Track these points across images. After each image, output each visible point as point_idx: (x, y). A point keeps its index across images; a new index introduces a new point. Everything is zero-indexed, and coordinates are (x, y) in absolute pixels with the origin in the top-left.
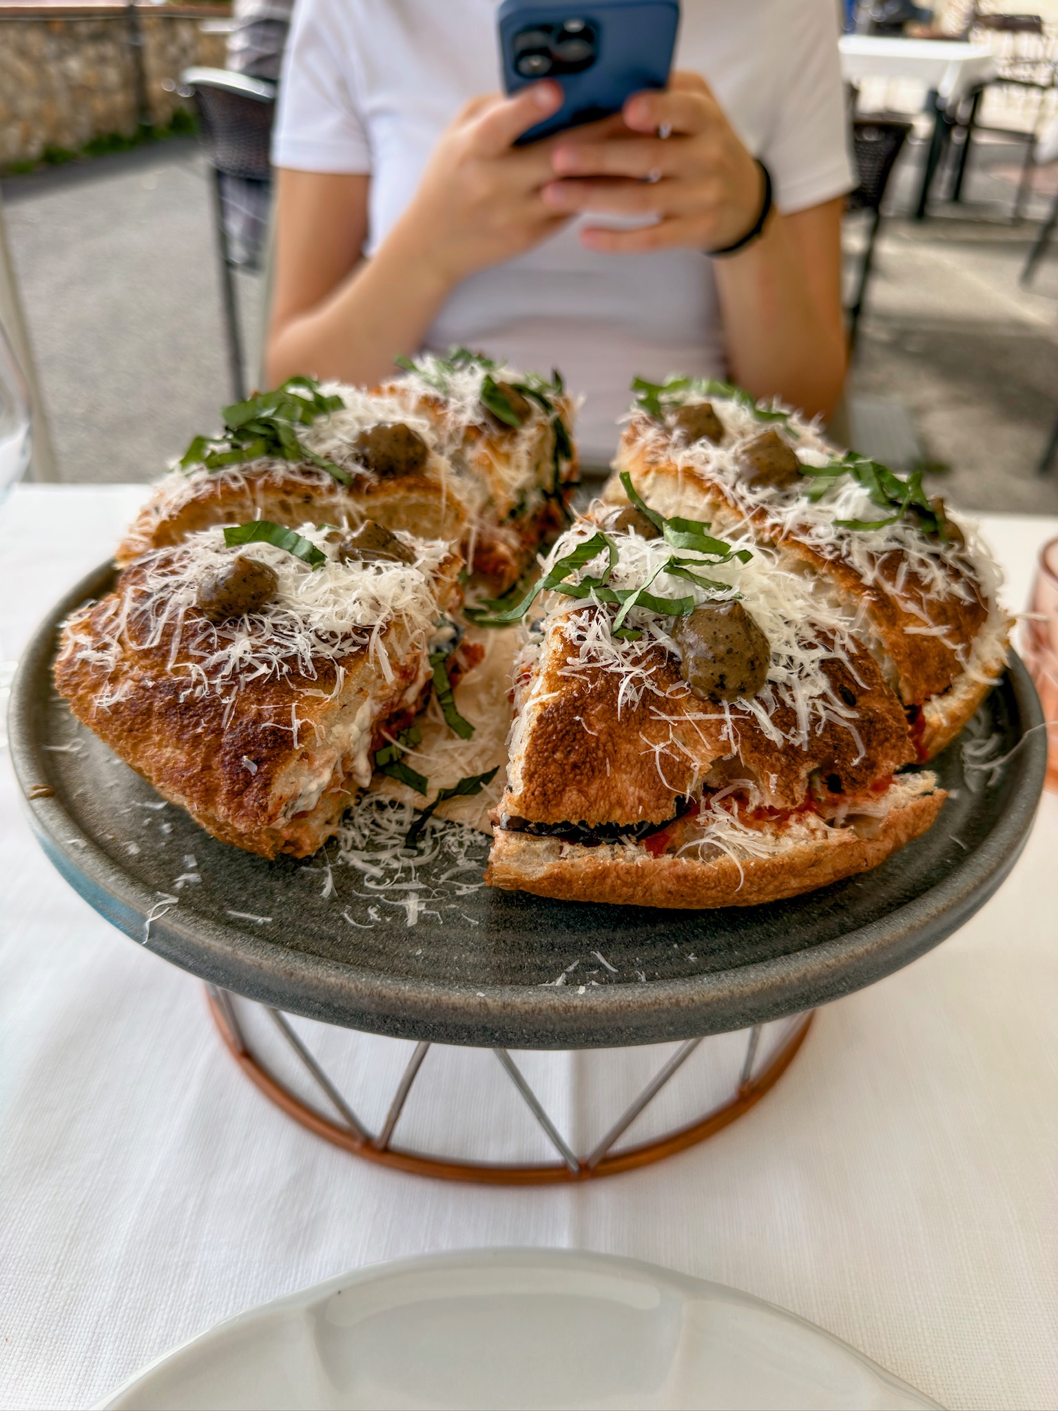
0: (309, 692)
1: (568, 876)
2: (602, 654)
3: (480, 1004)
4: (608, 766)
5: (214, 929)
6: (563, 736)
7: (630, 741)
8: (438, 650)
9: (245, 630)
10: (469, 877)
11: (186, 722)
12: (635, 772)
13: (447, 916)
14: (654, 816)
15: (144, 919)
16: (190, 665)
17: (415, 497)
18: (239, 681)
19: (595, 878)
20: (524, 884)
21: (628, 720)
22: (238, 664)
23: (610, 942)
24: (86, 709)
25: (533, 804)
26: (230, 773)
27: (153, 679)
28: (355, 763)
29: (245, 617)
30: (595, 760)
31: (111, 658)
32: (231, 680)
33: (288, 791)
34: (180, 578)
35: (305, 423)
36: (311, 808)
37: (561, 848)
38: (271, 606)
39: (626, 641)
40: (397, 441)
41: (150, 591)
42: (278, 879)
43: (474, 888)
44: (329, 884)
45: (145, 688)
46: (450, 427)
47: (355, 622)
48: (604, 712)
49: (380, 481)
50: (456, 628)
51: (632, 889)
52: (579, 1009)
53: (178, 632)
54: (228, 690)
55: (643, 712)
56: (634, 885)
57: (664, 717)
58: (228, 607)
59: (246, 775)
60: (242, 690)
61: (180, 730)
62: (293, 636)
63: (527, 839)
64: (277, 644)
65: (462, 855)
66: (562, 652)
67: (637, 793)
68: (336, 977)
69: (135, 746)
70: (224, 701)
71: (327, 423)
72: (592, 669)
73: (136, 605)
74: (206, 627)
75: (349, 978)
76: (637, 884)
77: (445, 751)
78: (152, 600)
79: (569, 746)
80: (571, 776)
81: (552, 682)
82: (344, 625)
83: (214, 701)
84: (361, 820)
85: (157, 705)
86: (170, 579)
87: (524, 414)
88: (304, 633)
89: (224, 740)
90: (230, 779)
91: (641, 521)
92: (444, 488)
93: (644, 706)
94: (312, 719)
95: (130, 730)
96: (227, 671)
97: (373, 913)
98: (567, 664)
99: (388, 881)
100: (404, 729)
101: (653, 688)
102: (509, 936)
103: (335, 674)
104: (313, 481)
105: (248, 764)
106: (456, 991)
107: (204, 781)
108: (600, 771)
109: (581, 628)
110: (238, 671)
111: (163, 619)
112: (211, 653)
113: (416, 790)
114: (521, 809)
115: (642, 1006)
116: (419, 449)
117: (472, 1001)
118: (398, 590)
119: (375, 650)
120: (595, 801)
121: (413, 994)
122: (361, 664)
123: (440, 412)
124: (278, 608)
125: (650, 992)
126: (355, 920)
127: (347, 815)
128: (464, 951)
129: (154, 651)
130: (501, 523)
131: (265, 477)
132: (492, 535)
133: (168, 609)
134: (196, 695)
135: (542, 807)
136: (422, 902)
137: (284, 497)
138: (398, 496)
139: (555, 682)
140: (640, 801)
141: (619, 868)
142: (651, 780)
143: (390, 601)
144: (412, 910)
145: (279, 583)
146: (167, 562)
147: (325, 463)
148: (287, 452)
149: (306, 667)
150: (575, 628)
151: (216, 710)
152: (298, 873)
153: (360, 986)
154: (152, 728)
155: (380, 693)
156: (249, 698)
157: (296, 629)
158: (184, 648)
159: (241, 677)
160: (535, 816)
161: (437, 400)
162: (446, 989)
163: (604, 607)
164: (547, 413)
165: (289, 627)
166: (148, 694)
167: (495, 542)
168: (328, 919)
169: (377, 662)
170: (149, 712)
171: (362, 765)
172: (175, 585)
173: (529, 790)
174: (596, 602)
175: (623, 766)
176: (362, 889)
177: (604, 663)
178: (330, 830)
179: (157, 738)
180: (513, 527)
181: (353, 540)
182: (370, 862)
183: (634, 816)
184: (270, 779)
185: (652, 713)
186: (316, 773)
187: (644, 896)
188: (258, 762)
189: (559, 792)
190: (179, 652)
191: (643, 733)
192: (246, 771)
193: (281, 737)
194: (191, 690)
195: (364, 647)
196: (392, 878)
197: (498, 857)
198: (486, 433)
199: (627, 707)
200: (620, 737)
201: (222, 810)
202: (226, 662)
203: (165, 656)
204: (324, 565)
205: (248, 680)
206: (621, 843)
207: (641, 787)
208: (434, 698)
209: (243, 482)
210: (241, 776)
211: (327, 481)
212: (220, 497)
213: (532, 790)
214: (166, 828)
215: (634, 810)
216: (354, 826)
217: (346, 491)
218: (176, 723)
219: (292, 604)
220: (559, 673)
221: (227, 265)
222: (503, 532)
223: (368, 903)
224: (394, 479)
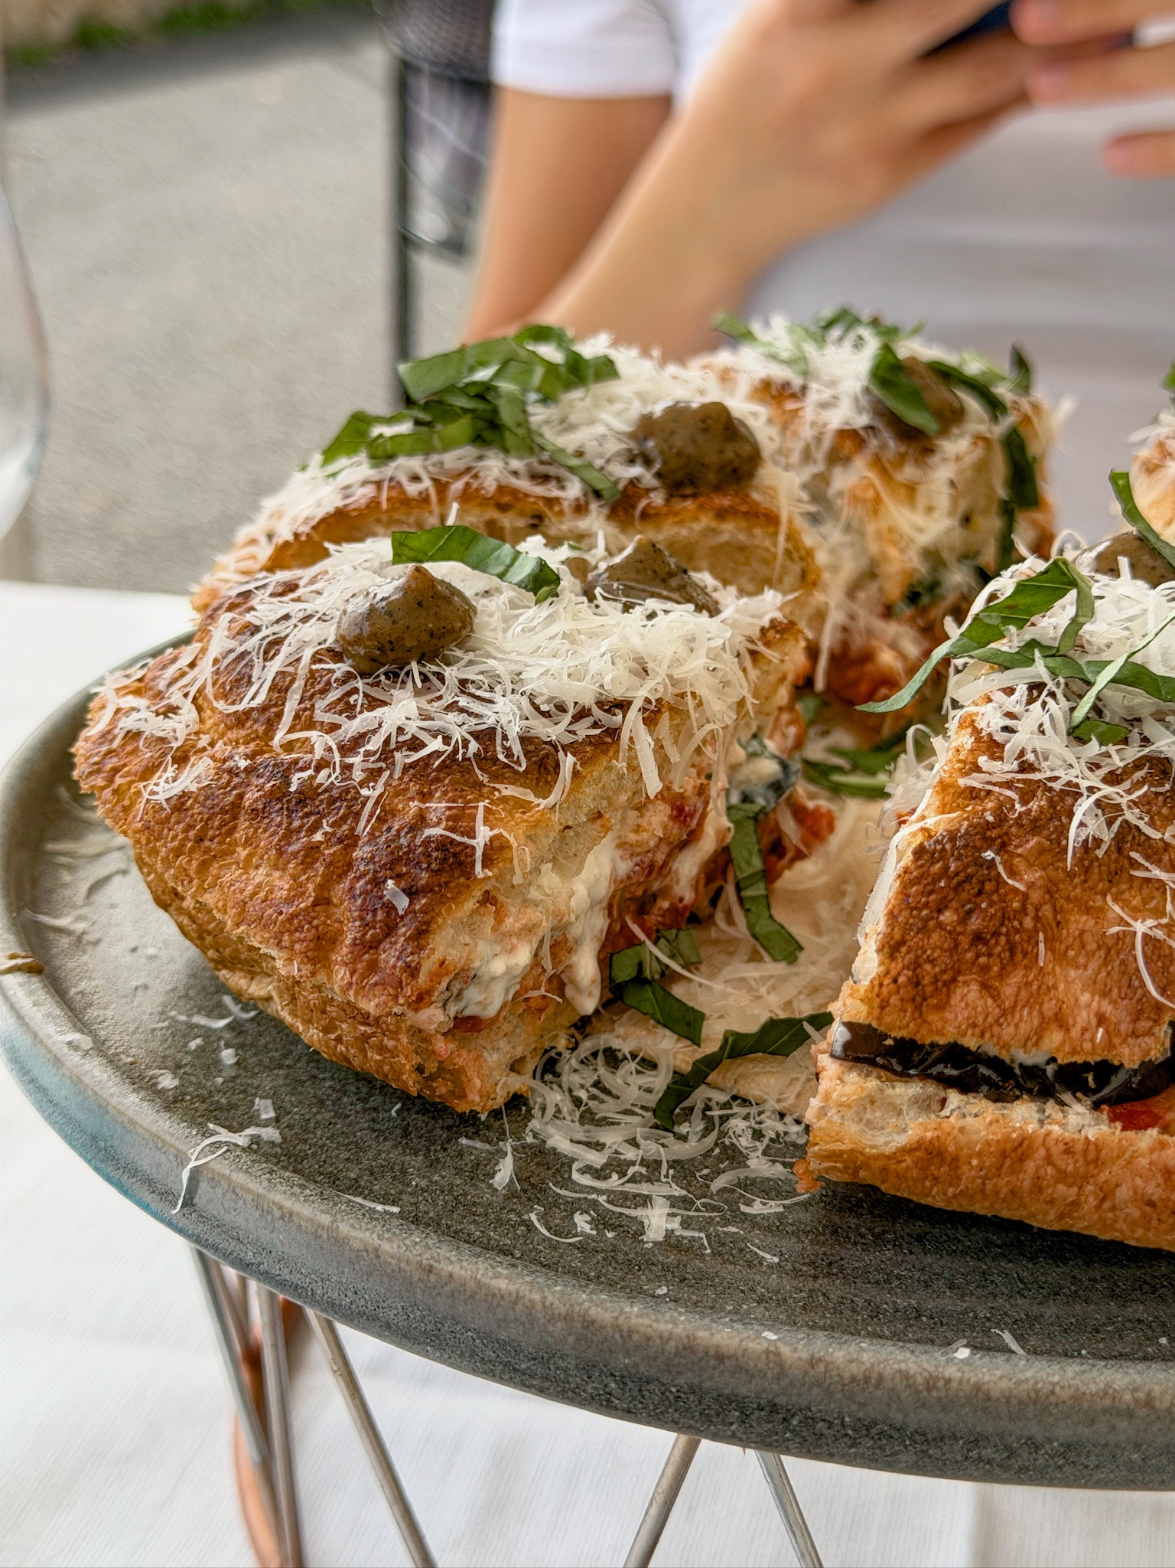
0: (508, 790)
1: (951, 1148)
2: (1046, 759)
3: (767, 1352)
4: (1042, 946)
5: (302, 1187)
6: (960, 884)
7: (1088, 910)
8: (746, 798)
9: (410, 684)
10: (768, 1189)
11: (296, 824)
12: (1093, 966)
13: (719, 1243)
14: (1126, 1051)
15: (182, 1161)
16: (314, 735)
17: (729, 530)
18: (393, 764)
19: (1004, 1155)
20: (867, 1161)
21: (1087, 871)
22: (394, 735)
23: (1032, 1320)
24: (126, 810)
25: (894, 1000)
26: (362, 909)
27: (251, 756)
28: (574, 959)
29: (414, 666)
30: (1017, 931)
31: (180, 726)
32: (378, 760)
33: (454, 955)
34: (310, 607)
35: (546, 399)
36: (491, 1011)
37: (943, 1102)
38: (459, 653)
39: (1094, 743)
40: (705, 430)
41: (257, 623)
42: (416, 1154)
43: (774, 1207)
44: (505, 1172)
45: (232, 772)
46: (807, 433)
47: (602, 686)
48: (1041, 851)
49: (668, 500)
50: (785, 766)
51: (1074, 1190)
52: (954, 1385)
53: (299, 684)
54: (373, 775)
55: (1116, 861)
56: (1080, 1180)
57: (1157, 873)
58: (387, 647)
59: (388, 914)
60: (397, 776)
61: (284, 837)
62: (491, 702)
63: (879, 1078)
64: (462, 710)
65: (759, 1153)
66: (972, 750)
67: (1095, 1005)
68: (510, 1278)
69: (204, 866)
70: (364, 792)
71: (583, 399)
72: (1024, 781)
73: (232, 644)
74: (348, 677)
75: (531, 1283)
76: (1086, 1178)
77: (743, 980)
78: (259, 636)
79: (969, 902)
80: (969, 955)
81: (948, 799)
82: (584, 693)
83: (348, 792)
84: (576, 1079)
85: (251, 796)
86: (294, 608)
87: (951, 418)
88: (509, 696)
89: (357, 854)
90: (362, 919)
91: (1146, 559)
92: (784, 517)
93: (1119, 850)
94: (510, 832)
95: (200, 840)
96: (375, 744)
97: (582, 1222)
98: (977, 769)
99: (615, 1176)
100: (670, 928)
101: (1141, 824)
102: (836, 1289)
103: (557, 766)
104: (553, 492)
105: (395, 894)
106: (725, 1325)
107: (315, 922)
108: (1025, 954)
109: (1010, 715)
110: (393, 746)
111: (276, 665)
112: (351, 718)
113: (682, 1036)
114: (871, 1008)
115: (1078, 1397)
116: (746, 450)
117: (752, 1345)
118: (682, 650)
119: (631, 739)
120: (1014, 1007)
121: (646, 1321)
122: (604, 761)
123: (790, 405)
124: (471, 656)
125: (1095, 1373)
126: (549, 1229)
127: (550, 1067)
128: (745, 1300)
129: (255, 715)
130: (888, 612)
131: (466, 479)
132: (870, 633)
133: (285, 649)
134: (318, 780)
135: (910, 1008)
136: (674, 1215)
137: (495, 514)
138: (697, 527)
139: (952, 795)
140: (1101, 1020)
141: (1051, 1141)
142: (1125, 981)
143: (666, 664)
144: (654, 1226)
145: (476, 621)
146: (291, 587)
147: (574, 462)
148: (510, 440)
149: (509, 749)
150: (999, 714)
151: (349, 807)
152: (452, 1148)
153: (550, 1298)
154: (237, 835)
155: (632, 837)
156: (407, 789)
157: (498, 688)
158: (305, 710)
159: (398, 755)
160: (899, 1026)
161: (786, 385)
162: (707, 1321)
163: (1058, 685)
164: (995, 419)
165: (486, 687)
166: (236, 780)
167: (875, 643)
168: (499, 1222)
169: (634, 767)
170: (236, 806)
171: (586, 966)
172: (301, 615)
173: (887, 973)
174: (1045, 676)
175: (1071, 953)
176: (568, 1183)
177: (1049, 774)
178: (517, 1083)
179: (242, 853)
180: (912, 621)
181: (611, 568)
182: (588, 1144)
183: (1088, 1046)
184: (428, 923)
185: (1135, 865)
186: (505, 940)
187: (1099, 1207)
188: (412, 893)
189: (945, 984)
190: (297, 717)
191: (1116, 900)
192: (390, 908)
193: (455, 855)
194: (310, 772)
195: (614, 733)
196: (623, 1174)
197: (822, 1112)
198: (874, 443)
199: (1088, 847)
200: (1068, 899)
201: (341, 975)
202: (374, 732)
203: (272, 725)
204: (557, 595)
205: (409, 761)
206: (1062, 1104)
207: (1105, 994)
208: (730, 890)
209: (427, 483)
210: (380, 916)
211: (574, 490)
212: (385, 505)
213: (893, 973)
214: (228, 1056)
215: (1087, 1036)
216: (560, 1086)
217: (606, 511)
218: (280, 825)
219: (494, 653)
220: (963, 782)
221: (405, 243)
222: (892, 629)
223: (573, 1207)
224: (695, 496)
